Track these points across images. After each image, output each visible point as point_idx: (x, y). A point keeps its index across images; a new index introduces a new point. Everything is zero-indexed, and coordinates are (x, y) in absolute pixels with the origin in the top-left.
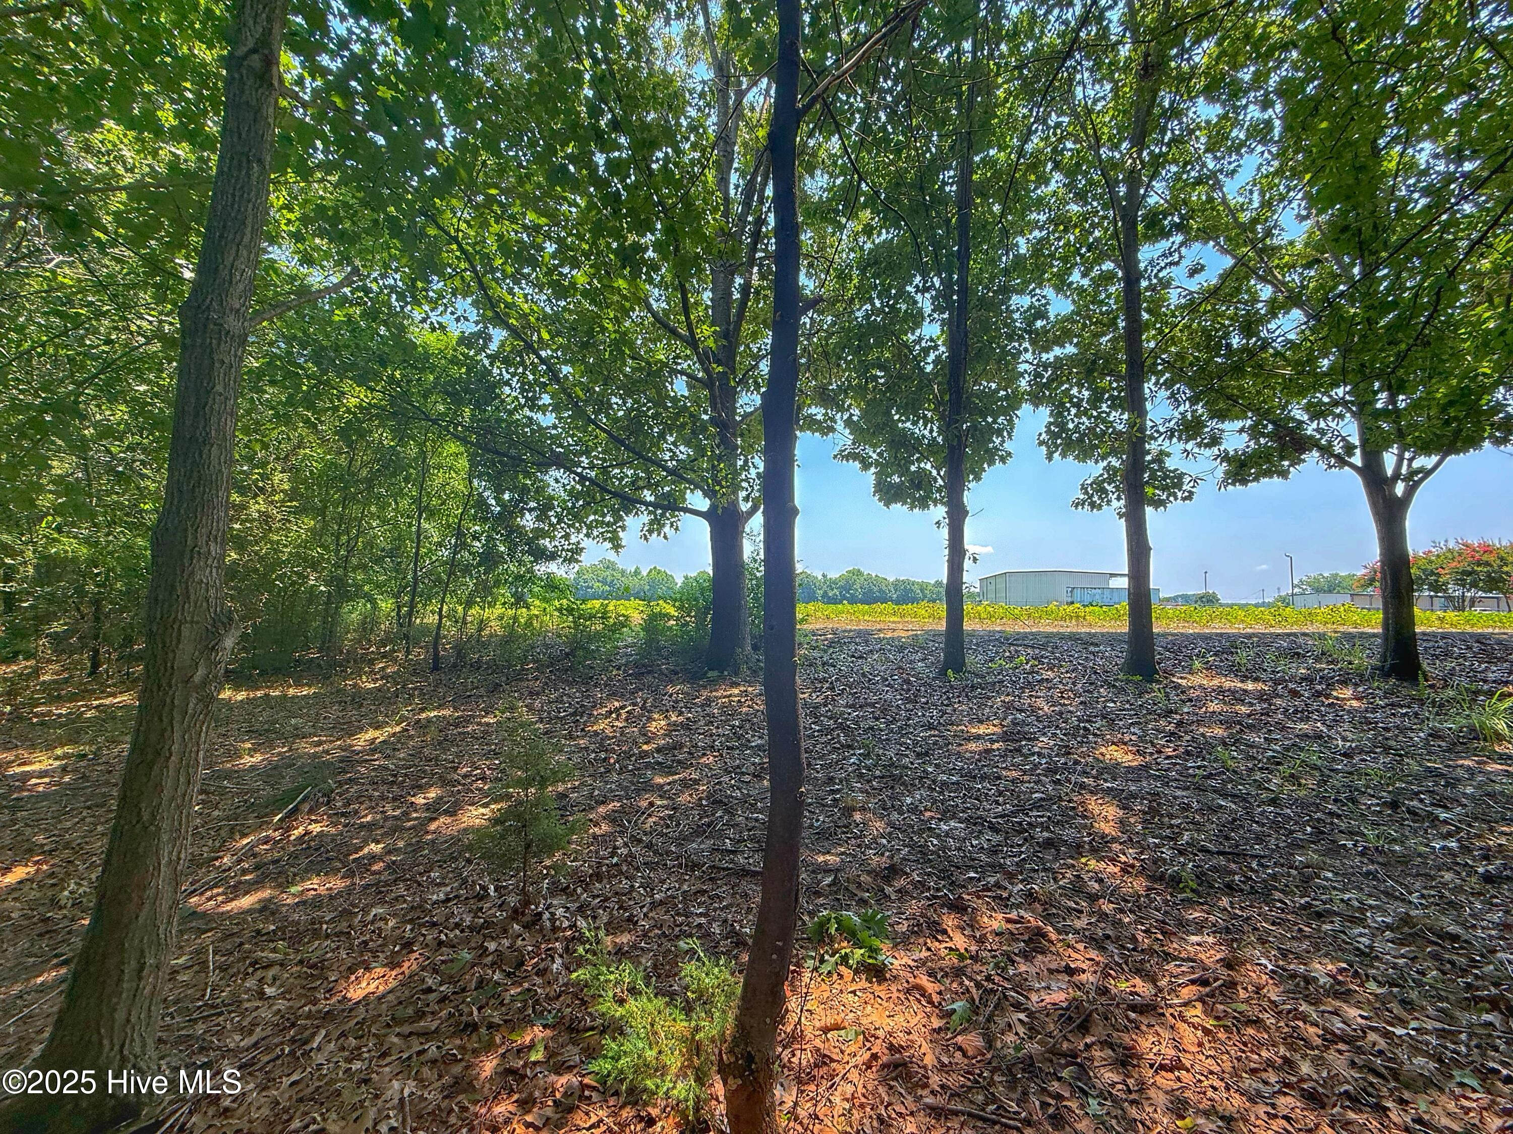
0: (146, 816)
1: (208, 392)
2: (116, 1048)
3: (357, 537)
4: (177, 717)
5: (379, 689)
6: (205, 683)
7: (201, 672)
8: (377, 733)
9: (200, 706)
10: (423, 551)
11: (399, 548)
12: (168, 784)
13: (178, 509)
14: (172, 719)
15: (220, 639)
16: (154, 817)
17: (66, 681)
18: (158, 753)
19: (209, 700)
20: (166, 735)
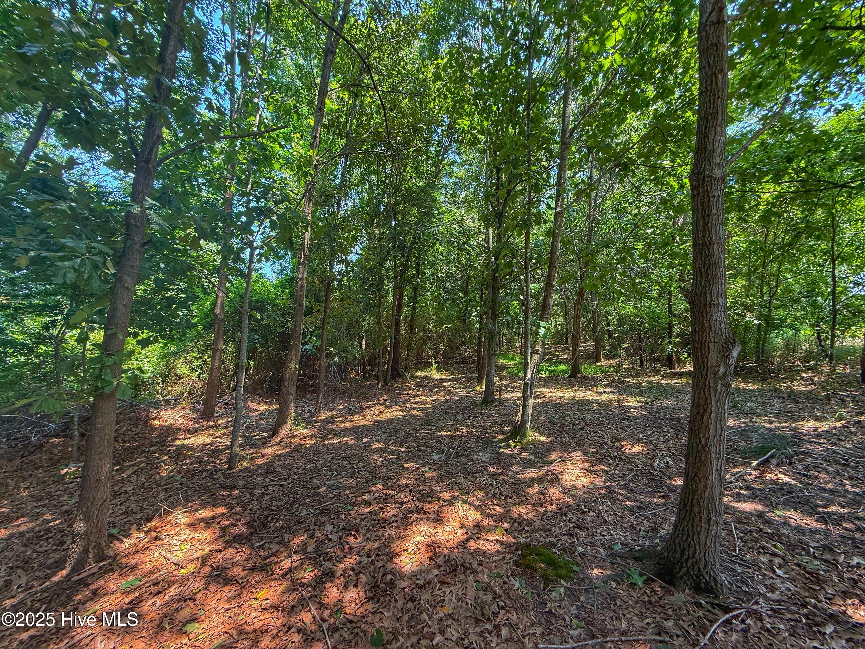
0: (703, 442)
1: (709, 216)
2: (702, 554)
3: (777, 287)
4: (713, 393)
5: (810, 392)
6: (724, 376)
7: (722, 370)
8: (818, 424)
9: (723, 389)
10: (839, 289)
11: (813, 290)
12: (712, 428)
13: (701, 281)
14: (710, 394)
15: (730, 351)
16: (707, 444)
17: (632, 368)
18: (705, 410)
19: (727, 386)
20: (709, 401)
